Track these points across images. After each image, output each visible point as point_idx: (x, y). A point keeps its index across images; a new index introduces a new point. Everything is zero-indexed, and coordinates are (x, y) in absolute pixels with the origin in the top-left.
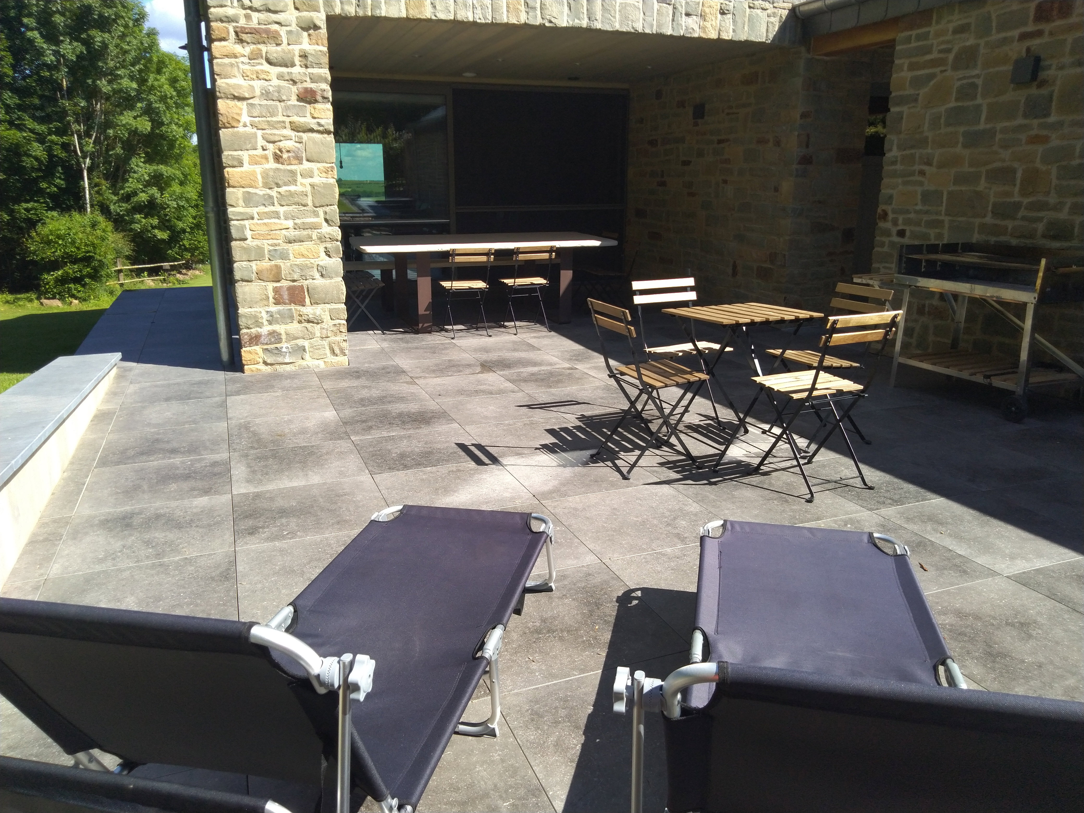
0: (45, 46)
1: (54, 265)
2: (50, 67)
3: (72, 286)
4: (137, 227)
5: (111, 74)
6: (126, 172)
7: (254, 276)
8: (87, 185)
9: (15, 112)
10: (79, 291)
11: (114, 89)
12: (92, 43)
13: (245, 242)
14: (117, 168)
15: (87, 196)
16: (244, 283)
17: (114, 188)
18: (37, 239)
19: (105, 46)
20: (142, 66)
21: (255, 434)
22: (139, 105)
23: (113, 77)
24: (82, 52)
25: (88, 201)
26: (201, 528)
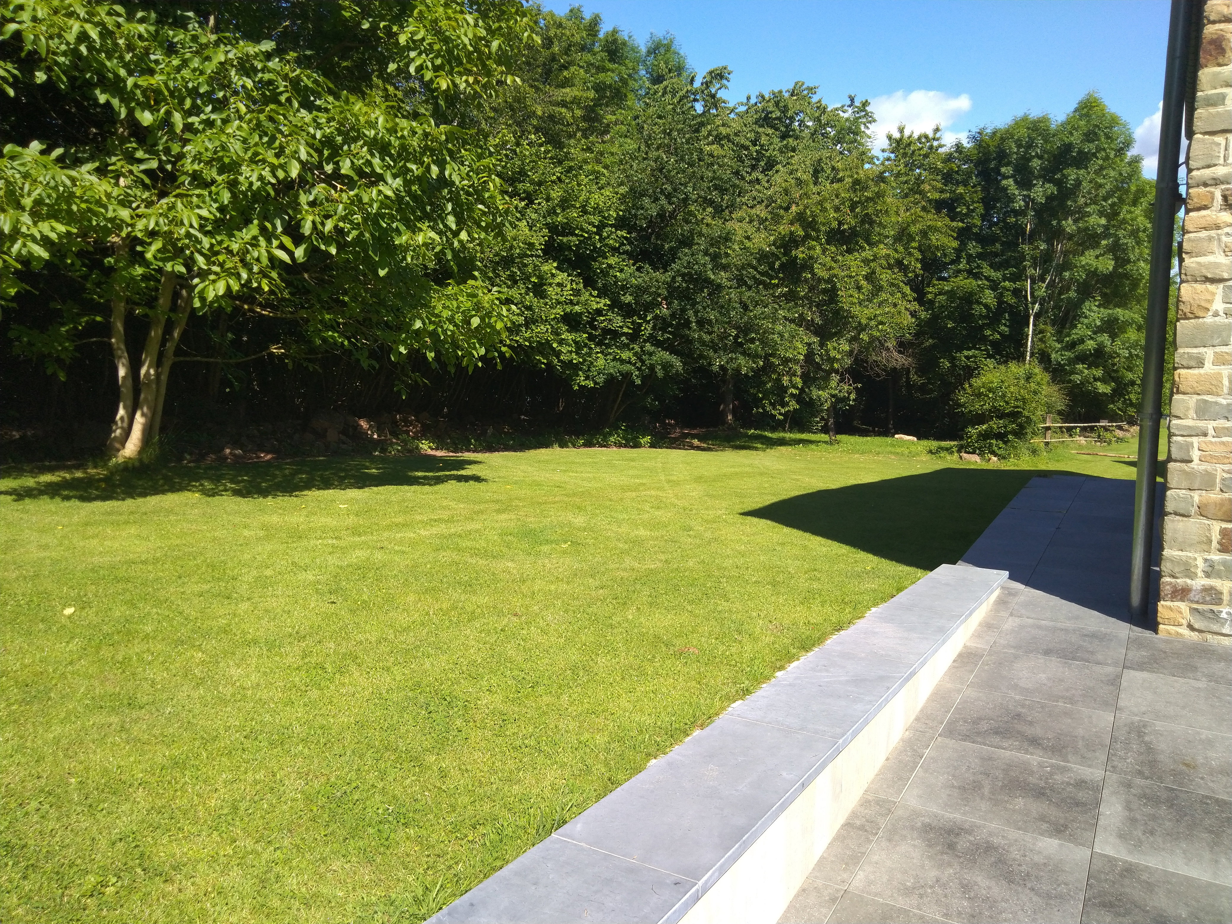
0: (1017, 192)
1: (980, 419)
2: (1017, 213)
3: (994, 442)
4: (1077, 378)
5: (1079, 212)
6: (1074, 318)
7: (1193, 510)
8: (1030, 333)
9: (975, 261)
10: (1000, 448)
11: (1079, 228)
12: (1065, 183)
13: (1189, 464)
14: (1067, 313)
15: (1029, 344)
16: (1178, 517)
17: (1059, 335)
18: (969, 391)
19: (1078, 183)
20: (1115, 200)
21: (1149, 749)
22: (1104, 242)
23: (1081, 214)
24: (1052, 193)
25: (1029, 349)
26: (1036, 894)
